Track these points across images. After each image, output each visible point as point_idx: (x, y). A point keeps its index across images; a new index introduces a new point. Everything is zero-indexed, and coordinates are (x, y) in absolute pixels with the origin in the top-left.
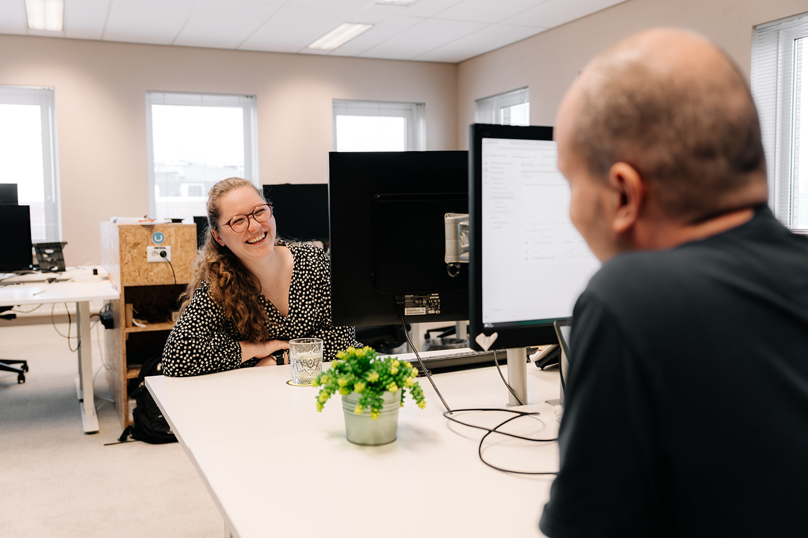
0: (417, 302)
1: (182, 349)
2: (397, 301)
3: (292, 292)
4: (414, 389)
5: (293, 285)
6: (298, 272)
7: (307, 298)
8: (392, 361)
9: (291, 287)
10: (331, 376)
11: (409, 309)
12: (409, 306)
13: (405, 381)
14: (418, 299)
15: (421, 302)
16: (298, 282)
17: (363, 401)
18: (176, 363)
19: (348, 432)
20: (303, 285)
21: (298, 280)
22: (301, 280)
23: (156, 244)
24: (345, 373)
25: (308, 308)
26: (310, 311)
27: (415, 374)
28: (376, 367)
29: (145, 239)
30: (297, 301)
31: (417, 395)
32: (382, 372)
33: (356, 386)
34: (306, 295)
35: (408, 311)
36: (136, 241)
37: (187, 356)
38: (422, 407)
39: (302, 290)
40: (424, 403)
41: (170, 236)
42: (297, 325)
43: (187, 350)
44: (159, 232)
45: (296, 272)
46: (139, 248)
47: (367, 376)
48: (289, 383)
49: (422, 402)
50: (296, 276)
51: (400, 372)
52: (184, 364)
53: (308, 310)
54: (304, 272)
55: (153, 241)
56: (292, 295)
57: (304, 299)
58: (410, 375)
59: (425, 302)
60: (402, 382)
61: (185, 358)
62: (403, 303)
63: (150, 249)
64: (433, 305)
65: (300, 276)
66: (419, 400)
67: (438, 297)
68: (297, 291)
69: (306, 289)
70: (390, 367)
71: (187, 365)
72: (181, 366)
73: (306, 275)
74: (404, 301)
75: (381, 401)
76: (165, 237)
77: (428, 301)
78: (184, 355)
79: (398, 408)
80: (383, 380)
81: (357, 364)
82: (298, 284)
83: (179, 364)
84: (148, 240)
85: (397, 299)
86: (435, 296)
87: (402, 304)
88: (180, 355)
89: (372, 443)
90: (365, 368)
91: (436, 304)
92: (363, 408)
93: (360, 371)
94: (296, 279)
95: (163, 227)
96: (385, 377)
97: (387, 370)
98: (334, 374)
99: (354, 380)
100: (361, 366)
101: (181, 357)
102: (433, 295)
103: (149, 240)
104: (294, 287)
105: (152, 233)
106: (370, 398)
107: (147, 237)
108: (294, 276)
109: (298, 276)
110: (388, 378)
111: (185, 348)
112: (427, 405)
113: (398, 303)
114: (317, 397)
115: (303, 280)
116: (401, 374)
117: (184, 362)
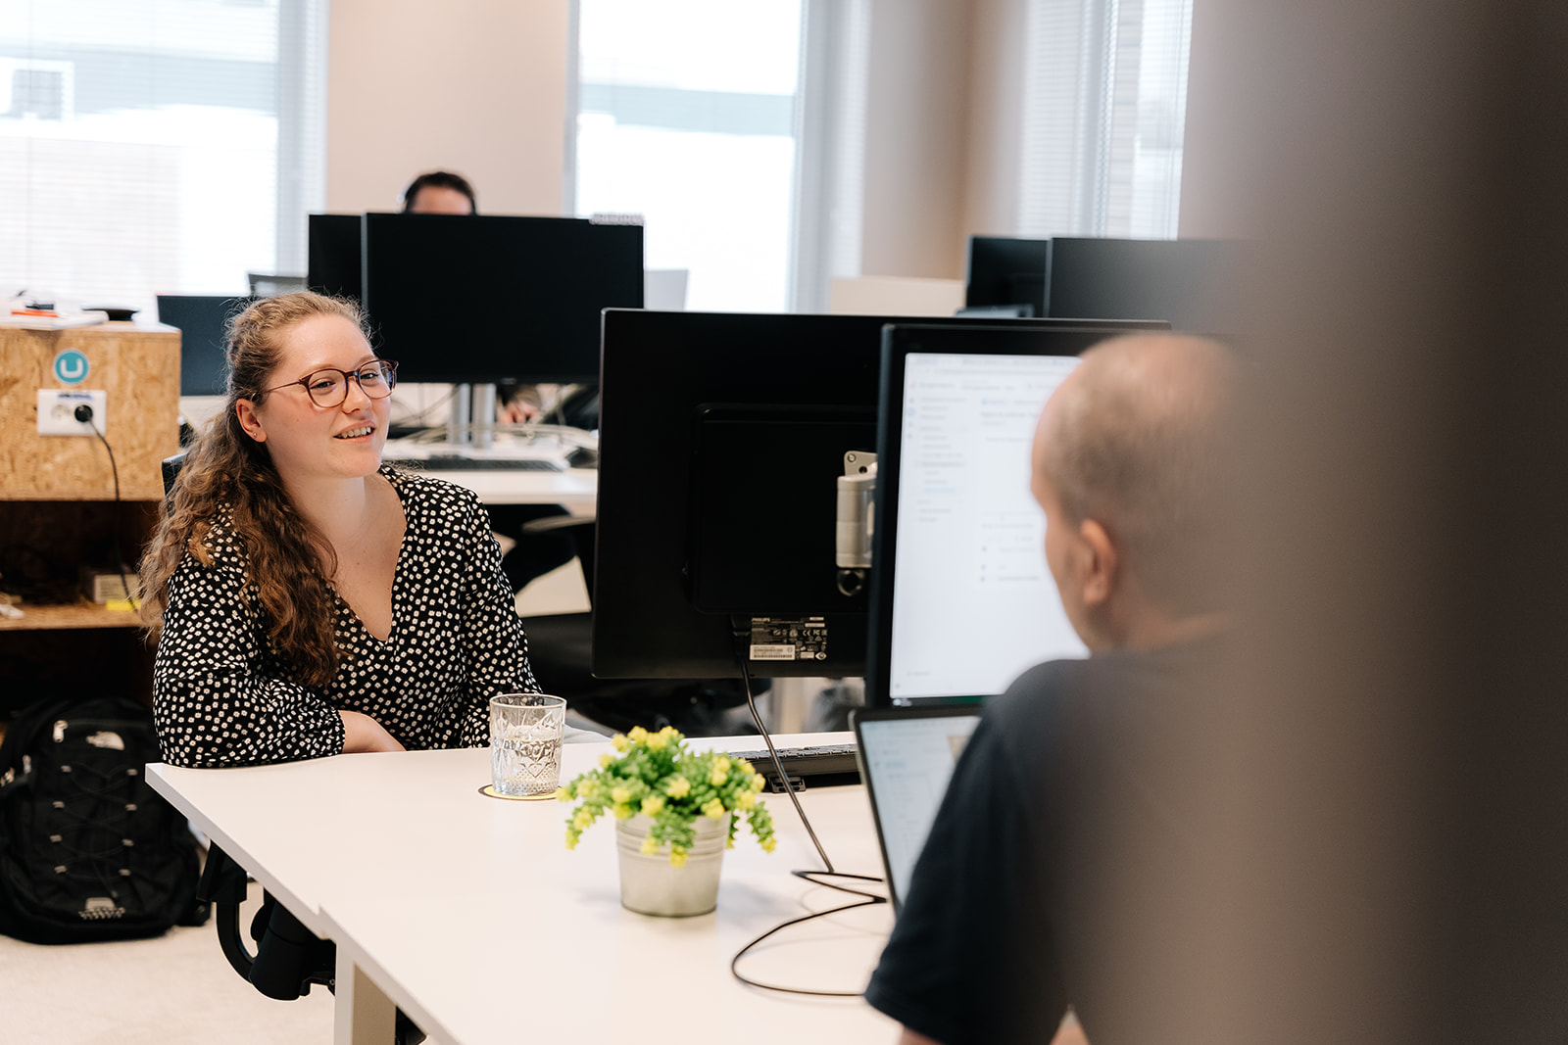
0: (777, 632)
1: (208, 700)
2: (734, 630)
3: (401, 585)
4: (756, 816)
5: (403, 569)
6: (416, 538)
7: (432, 602)
8: (715, 759)
9: (398, 574)
10: (598, 783)
11: (760, 647)
12: (759, 641)
13: (739, 799)
14: (780, 627)
15: (785, 634)
16: (415, 563)
17: (658, 832)
18: (196, 732)
19: (624, 891)
20: (427, 571)
21: (415, 558)
22: (422, 559)
23: (63, 383)
24: (625, 777)
25: (433, 625)
26: (436, 634)
27: (758, 785)
28: (684, 768)
29: (33, 370)
30: (410, 608)
31: (761, 826)
32: (695, 779)
33: (645, 803)
34: (431, 596)
35: (757, 652)
36: (8, 374)
37: (221, 714)
38: (769, 849)
39: (422, 582)
40: (774, 841)
41: (104, 363)
42: (403, 663)
43: (221, 701)
44: (73, 350)
45: (410, 539)
46: (15, 395)
47: (665, 784)
48: (485, 791)
49: (769, 839)
50: (410, 548)
51: (729, 781)
52: (215, 735)
53: (433, 631)
54: (429, 541)
55: (55, 376)
56: (400, 592)
57: (427, 604)
58: (748, 787)
59: (794, 633)
60: (733, 800)
61: (217, 721)
62: (747, 634)
63: (47, 398)
64: (811, 642)
65: (419, 549)
66: (763, 836)
67: (823, 625)
68: (412, 583)
69: (433, 581)
70: (711, 771)
71: (221, 736)
72: (209, 738)
73: (435, 549)
74: (750, 630)
75: (691, 834)
76: (89, 363)
77: (800, 632)
78: (214, 713)
79: (721, 849)
80: (698, 795)
81: (648, 761)
82: (415, 569)
83: (203, 734)
84: (41, 372)
85: (734, 626)
86: (816, 623)
87: (744, 637)
88: (204, 713)
89: (669, 911)
90: (663, 771)
91: (818, 639)
92: (656, 845)
93: (653, 775)
94: (411, 555)
95: (86, 338)
96: (702, 789)
97: (705, 775)
98: (603, 778)
99: (642, 792)
100: (655, 767)
101: (208, 718)
102: (812, 619)
103: (46, 372)
104: (405, 573)
105: (54, 352)
106: (672, 826)
107: (39, 363)
108: (405, 549)
109: (414, 549)
110: (707, 792)
111: (216, 696)
112: (779, 846)
113: (736, 634)
114: (571, 822)
115: (427, 559)
116: (732, 785)
117: (215, 729)
